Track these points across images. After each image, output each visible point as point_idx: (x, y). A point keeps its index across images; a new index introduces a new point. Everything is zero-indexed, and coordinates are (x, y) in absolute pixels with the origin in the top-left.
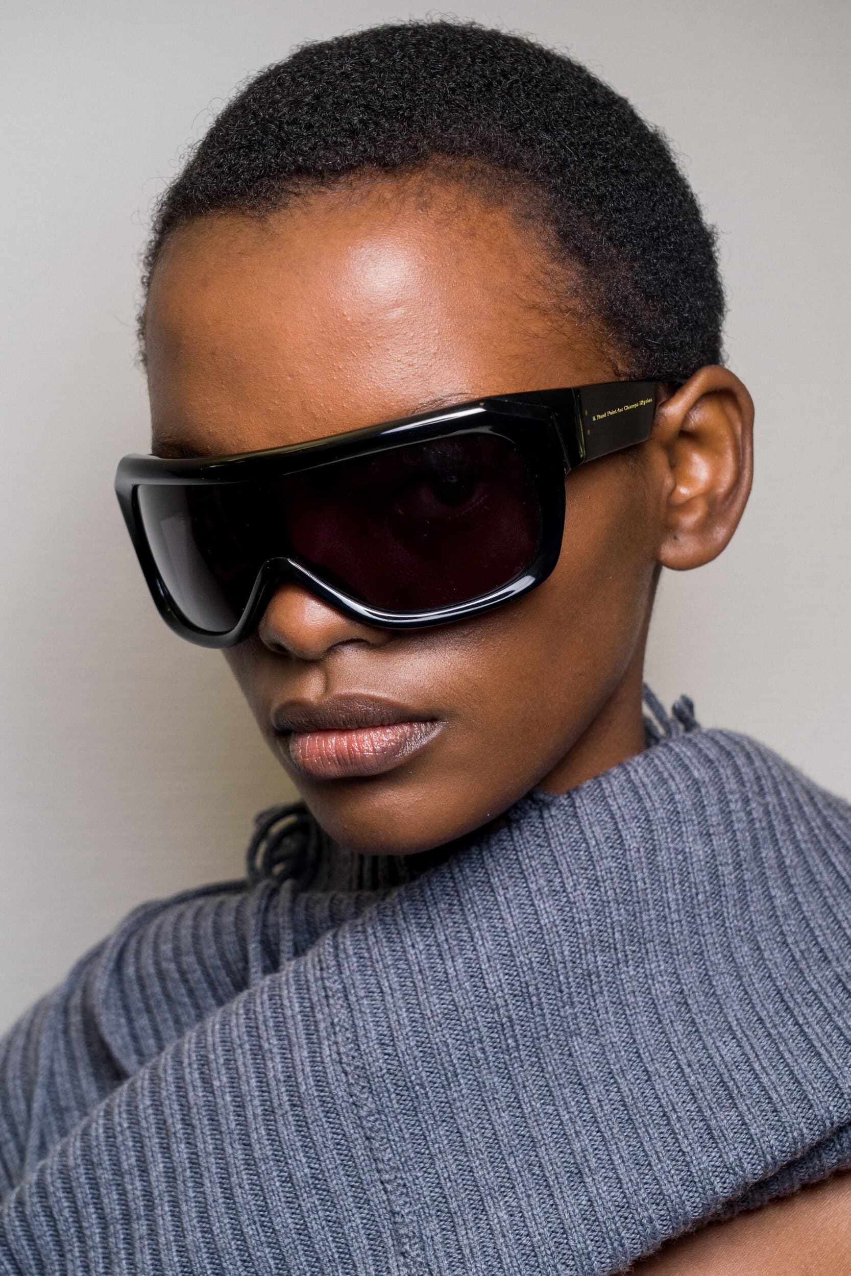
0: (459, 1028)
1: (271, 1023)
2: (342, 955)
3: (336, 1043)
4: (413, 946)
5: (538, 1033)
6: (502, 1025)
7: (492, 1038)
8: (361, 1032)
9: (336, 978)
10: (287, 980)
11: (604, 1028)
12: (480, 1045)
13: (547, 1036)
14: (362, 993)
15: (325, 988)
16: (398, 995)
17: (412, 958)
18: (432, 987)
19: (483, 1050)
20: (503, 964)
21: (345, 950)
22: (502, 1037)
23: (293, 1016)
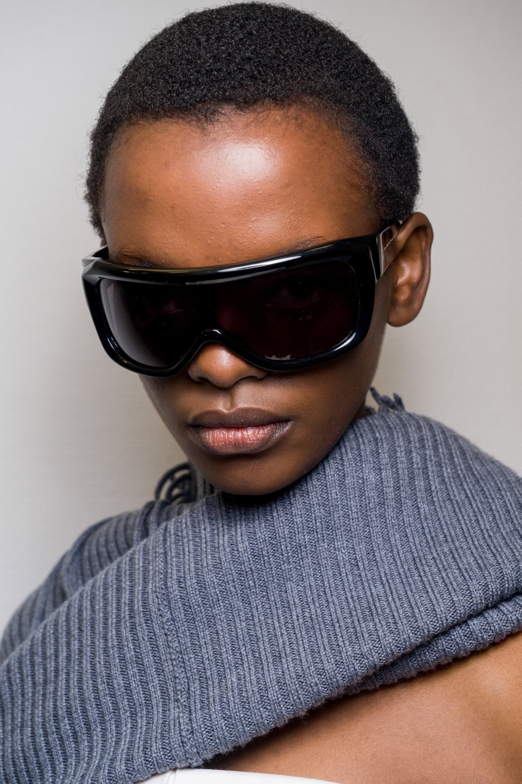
0: (222, 573)
1: (128, 573)
2: (168, 535)
3: (155, 581)
4: (205, 529)
5: (268, 578)
6: (246, 572)
7: (241, 580)
8: (169, 575)
9: (161, 546)
10: (139, 550)
11: (307, 577)
12: (233, 584)
13: (273, 581)
14: (174, 555)
15: (156, 552)
16: (191, 555)
17: (203, 536)
18: (209, 551)
19: (234, 587)
22: (246, 579)
23: (139, 569)
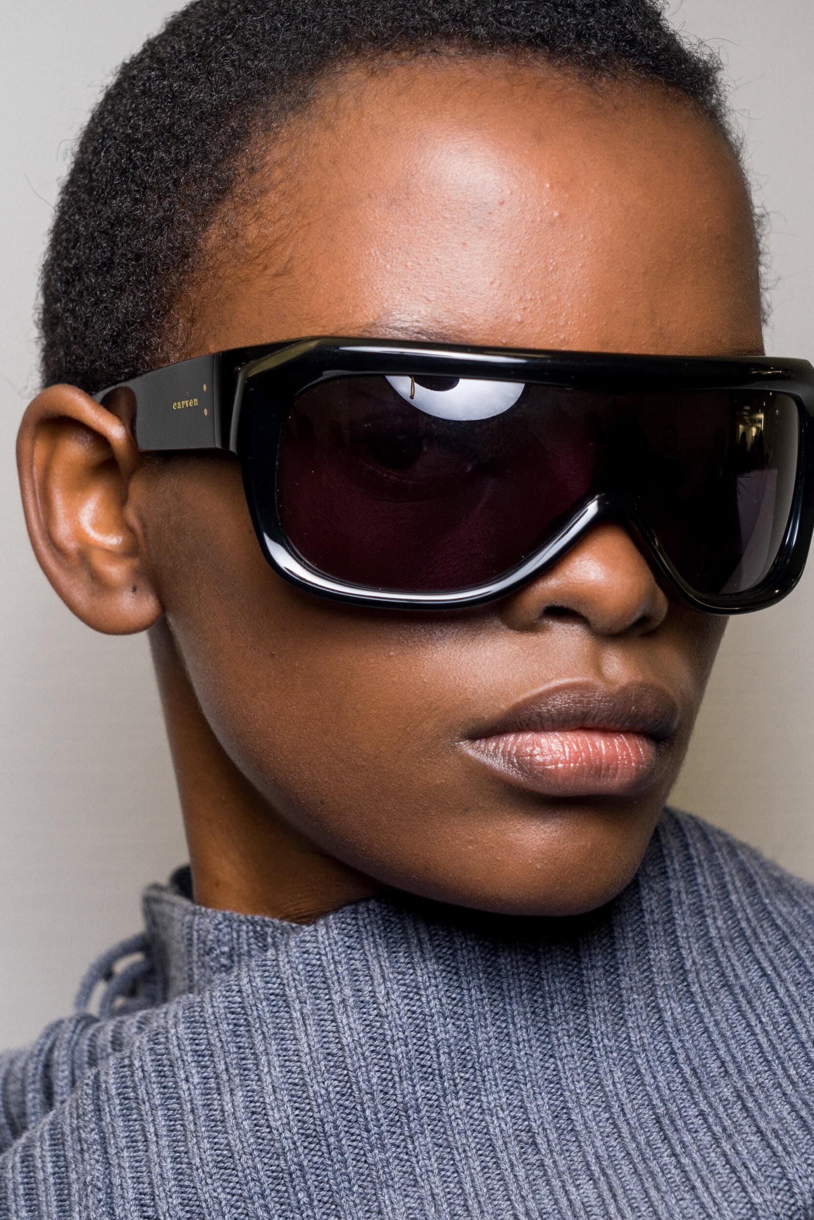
0: (235, 1179)
1: (21, 1190)
2: (104, 1097)
3: (87, 1207)
4: (187, 1080)
5: (338, 1185)
6: (291, 1174)
7: (278, 1191)
8: (117, 1192)
9: (92, 1126)
10: (42, 1135)
11: (424, 1177)
12: (262, 1201)
13: (350, 1189)
14: (123, 1143)
15: (80, 1140)
16: (164, 1142)
17: (185, 1096)
18: (203, 1129)
19: (266, 1208)
20: (292, 1096)
21: (107, 1091)
22: (291, 1190)
23: (45, 1180)
